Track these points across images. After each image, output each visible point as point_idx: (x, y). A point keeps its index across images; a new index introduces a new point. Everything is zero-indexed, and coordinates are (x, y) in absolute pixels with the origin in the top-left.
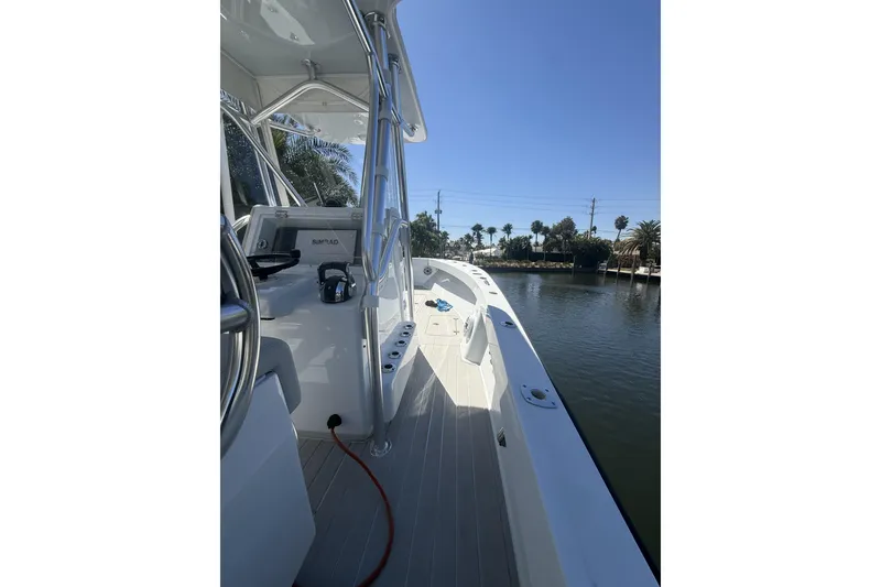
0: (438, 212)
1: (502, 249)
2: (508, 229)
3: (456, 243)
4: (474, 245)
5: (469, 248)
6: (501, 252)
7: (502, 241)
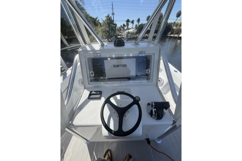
0: (113, 14)
1: (136, 29)
2: (139, 20)
3: (120, 28)
4: (126, 28)
5: (124, 30)
6: (135, 31)
7: (136, 26)
